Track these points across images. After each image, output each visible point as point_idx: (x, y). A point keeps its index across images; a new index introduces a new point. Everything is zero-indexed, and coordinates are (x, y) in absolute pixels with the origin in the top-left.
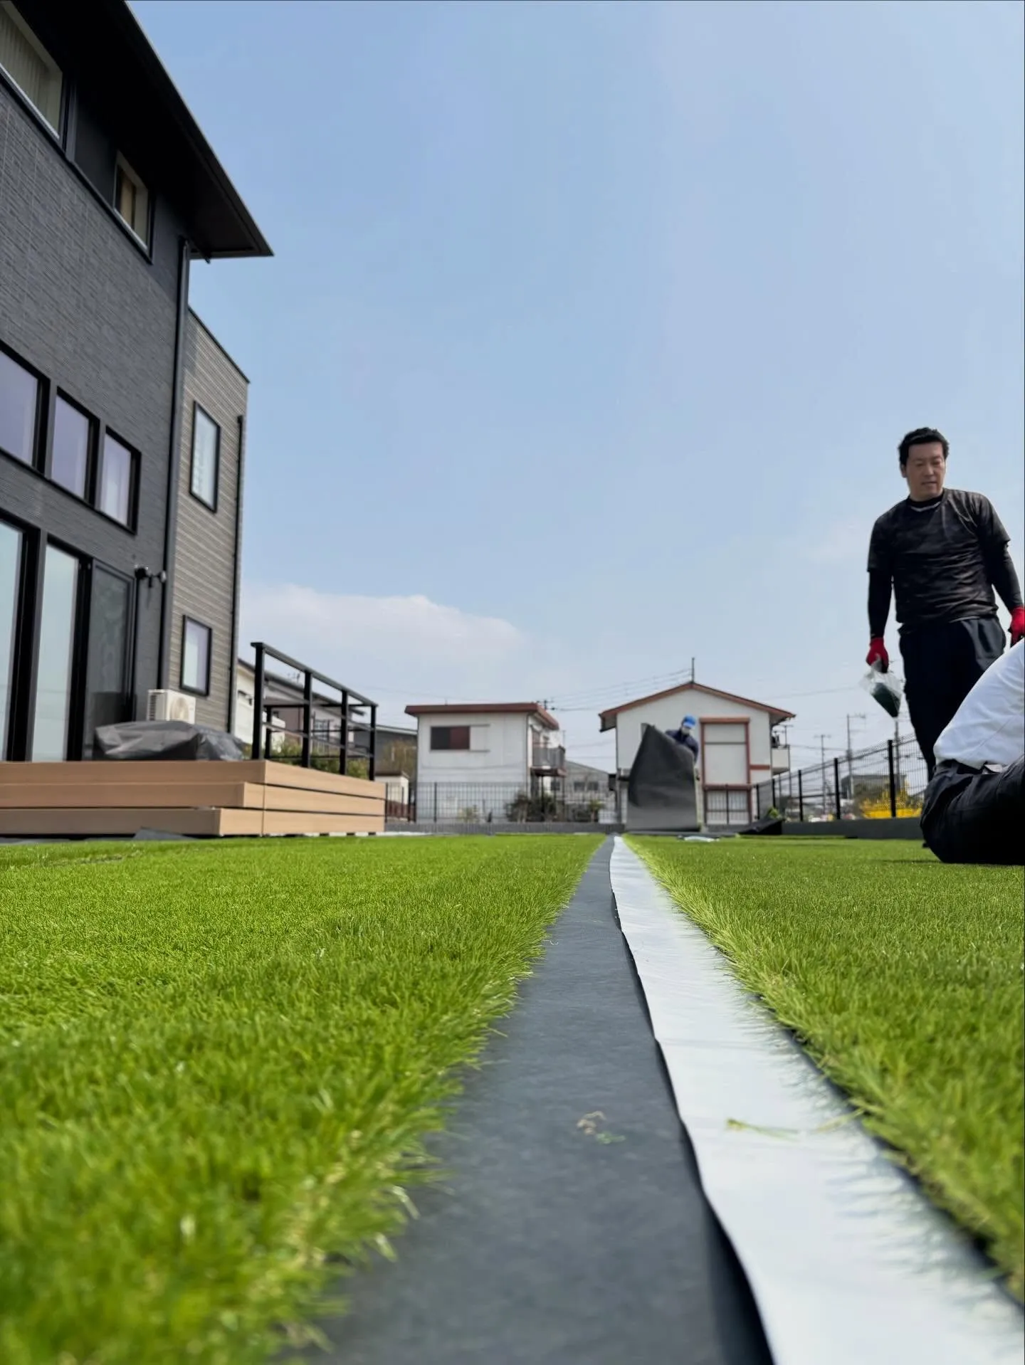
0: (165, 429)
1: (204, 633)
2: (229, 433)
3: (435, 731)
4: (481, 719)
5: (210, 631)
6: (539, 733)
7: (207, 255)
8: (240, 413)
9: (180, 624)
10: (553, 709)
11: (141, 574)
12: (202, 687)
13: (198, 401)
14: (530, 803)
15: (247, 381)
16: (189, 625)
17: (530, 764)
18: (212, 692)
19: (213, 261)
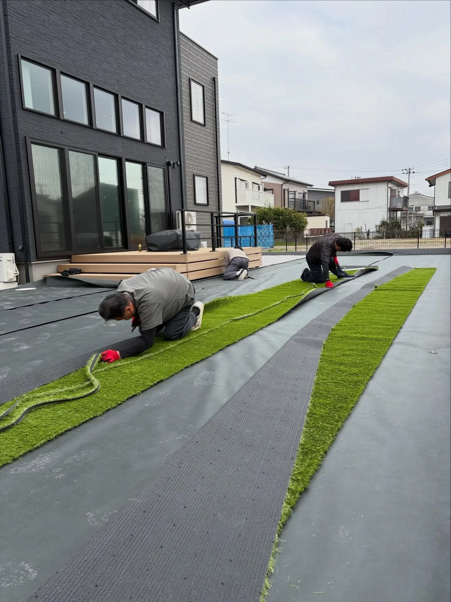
0: (173, 98)
1: (205, 179)
2: (209, 87)
3: (343, 193)
4: (365, 186)
5: (207, 178)
6: (395, 190)
7: (188, 5)
8: (214, 76)
9: (192, 178)
10: (414, 172)
11: (168, 164)
12: (206, 202)
13: (192, 77)
14: (388, 225)
15: (217, 59)
16: (196, 178)
17: (389, 206)
18: (210, 203)
19: (191, 7)
